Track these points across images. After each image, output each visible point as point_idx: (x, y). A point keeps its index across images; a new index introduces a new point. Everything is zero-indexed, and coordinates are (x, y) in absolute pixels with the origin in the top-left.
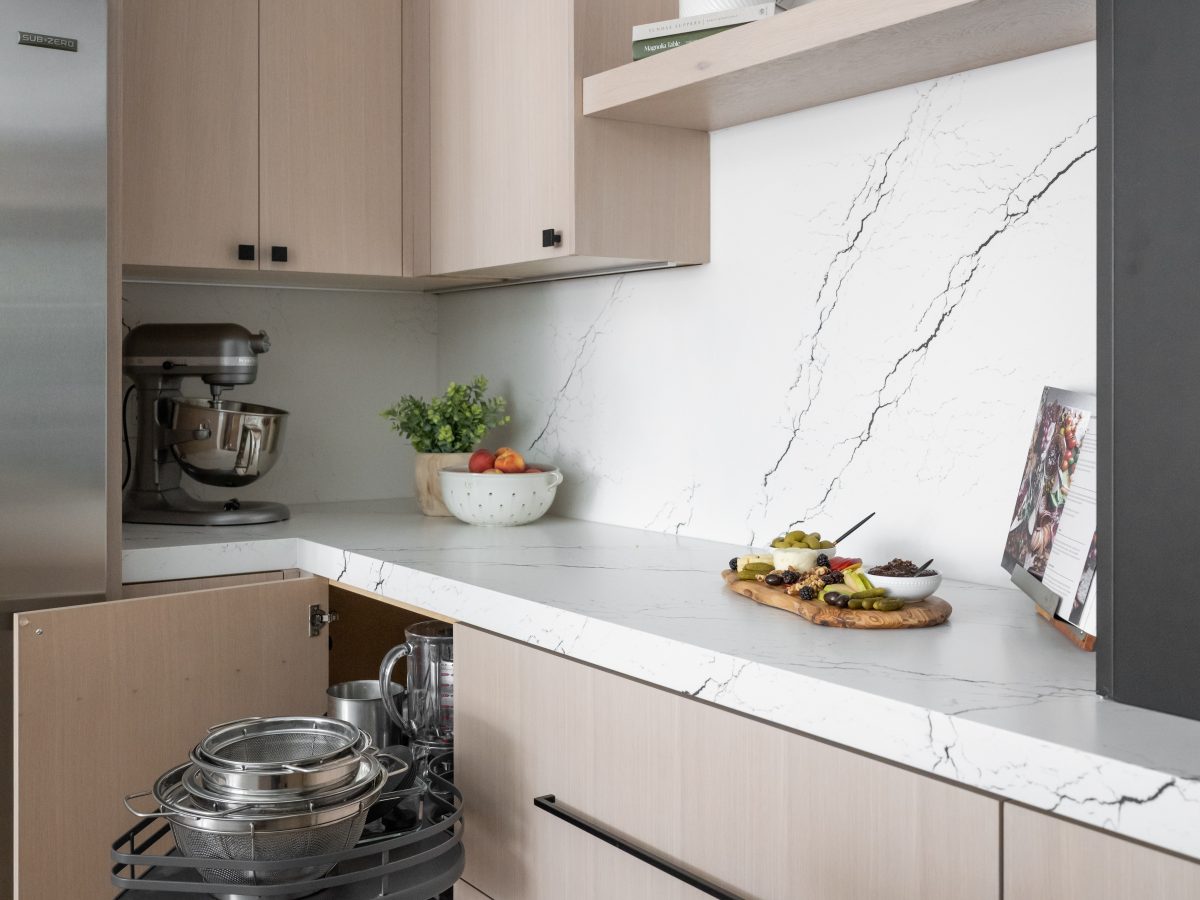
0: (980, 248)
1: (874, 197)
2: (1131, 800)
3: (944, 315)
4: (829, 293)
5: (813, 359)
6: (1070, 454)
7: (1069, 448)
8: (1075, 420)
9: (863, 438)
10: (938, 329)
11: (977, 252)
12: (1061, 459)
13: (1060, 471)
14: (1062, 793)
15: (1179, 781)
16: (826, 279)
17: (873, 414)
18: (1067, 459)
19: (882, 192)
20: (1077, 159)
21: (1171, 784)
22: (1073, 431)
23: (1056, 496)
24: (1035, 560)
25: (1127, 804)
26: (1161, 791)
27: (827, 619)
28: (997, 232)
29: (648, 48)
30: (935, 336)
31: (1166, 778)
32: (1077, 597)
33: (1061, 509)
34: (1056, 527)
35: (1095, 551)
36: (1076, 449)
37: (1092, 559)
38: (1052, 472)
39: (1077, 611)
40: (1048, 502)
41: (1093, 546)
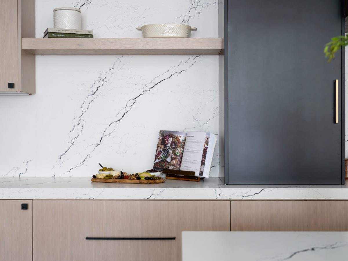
0: (136, 98)
1: (102, 82)
2: (256, 194)
3: (125, 113)
4: (85, 106)
5: (79, 123)
7: (179, 143)
8: (180, 137)
9: (98, 144)
10: (123, 117)
11: (135, 99)
12: (177, 146)
13: (178, 148)
14: (243, 196)
15: (264, 189)
16: (84, 102)
17: (102, 138)
18: (179, 145)
19: (104, 81)
20: (163, 80)
21: (263, 189)
22: (180, 140)
23: (177, 153)
24: (174, 167)
25: (255, 194)
26: (261, 191)
28: (141, 94)
29: (53, 35)
30: (122, 118)
31: (262, 189)
32: (200, 171)
33: (179, 155)
34: (179, 160)
35: (204, 162)
36: (181, 143)
37: (203, 163)
38: (175, 148)
39: (201, 173)
40: (175, 155)
41: (202, 161)
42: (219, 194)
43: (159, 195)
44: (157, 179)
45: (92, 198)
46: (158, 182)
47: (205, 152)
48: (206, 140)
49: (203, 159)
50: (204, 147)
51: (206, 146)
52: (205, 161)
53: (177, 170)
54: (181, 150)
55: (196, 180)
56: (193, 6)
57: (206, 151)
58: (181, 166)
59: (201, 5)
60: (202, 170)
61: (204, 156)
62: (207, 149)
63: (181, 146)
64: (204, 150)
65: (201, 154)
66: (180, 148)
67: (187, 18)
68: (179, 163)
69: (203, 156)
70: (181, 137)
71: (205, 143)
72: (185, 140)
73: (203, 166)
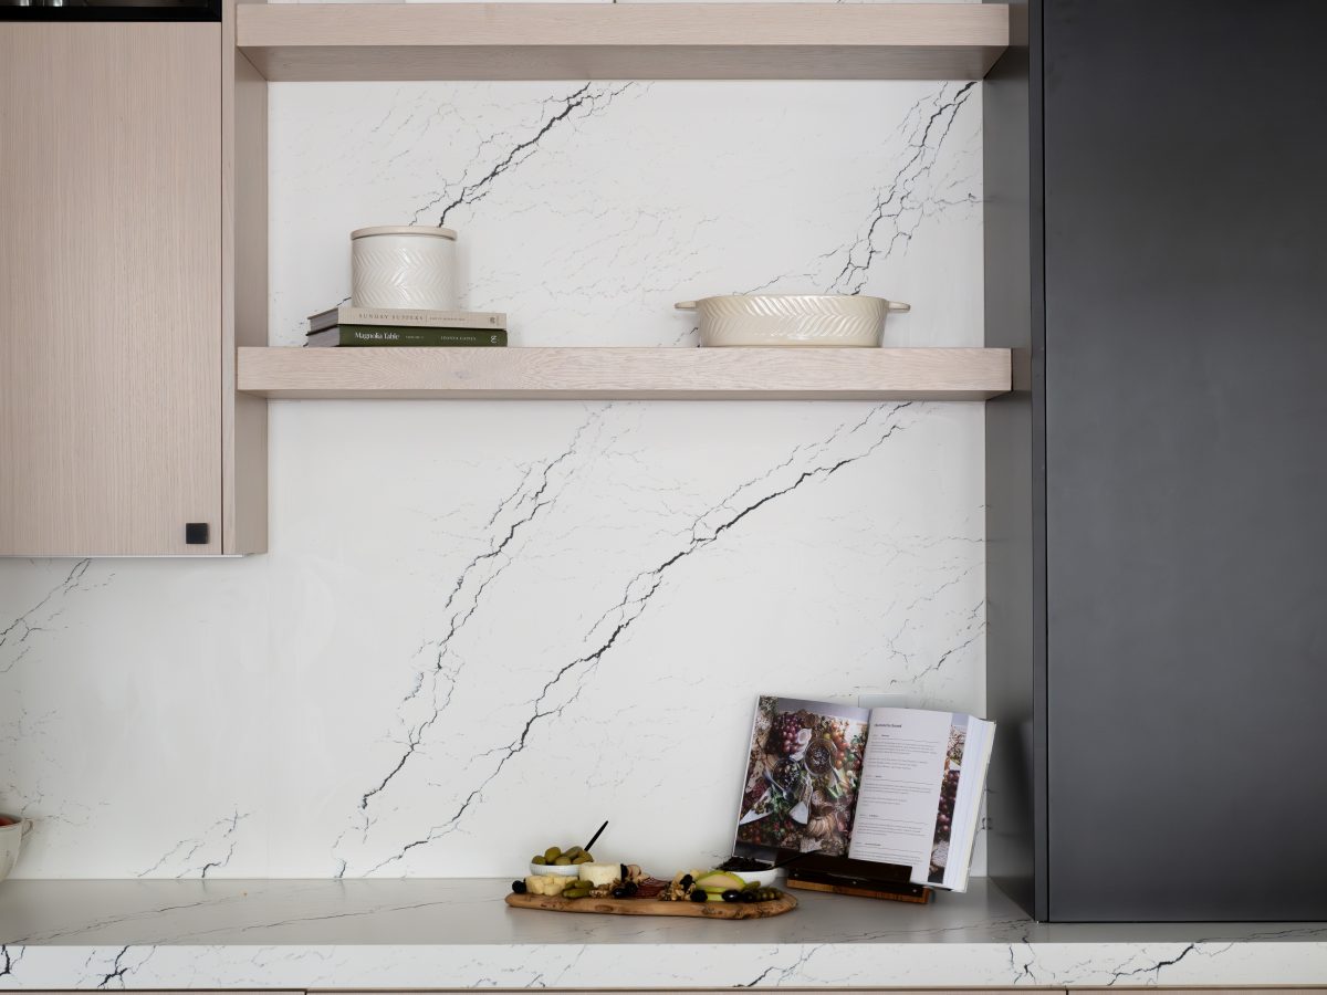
0: (663, 567)
1: (529, 506)
2: (1166, 963)
3: (619, 628)
4: (463, 600)
5: (440, 667)
6: (842, 754)
7: (840, 750)
8: (842, 727)
9: (513, 748)
10: (612, 640)
11: (659, 571)
12: (833, 760)
13: (835, 769)
14: (1117, 972)
15: (1196, 945)
16: (460, 584)
17: (528, 724)
18: (841, 758)
19: (540, 501)
20: (767, 499)
21: (1191, 947)
22: (843, 736)
23: (835, 789)
24: (822, 844)
25: (1163, 966)
26: (1184, 953)
27: (746, 912)
28: (682, 554)
29: (359, 335)
30: (609, 646)
31: (1189, 945)
32: (932, 864)
33: (843, 799)
34: (840, 814)
35: (946, 827)
36: (849, 751)
37: (942, 833)
38: (823, 770)
39: (937, 873)
40: (827, 795)
41: (940, 824)
42: (1026, 967)
43: (795, 970)
44: (769, 899)
45: (536, 985)
46: (773, 911)
47: (950, 788)
48: (954, 742)
49: (943, 817)
50: (947, 772)
51: (953, 766)
52: (949, 824)
53: (833, 854)
54: (850, 777)
55: (915, 899)
56: (886, 210)
57: (955, 788)
58: (849, 840)
59: (916, 205)
60: (938, 862)
61: (946, 807)
62: (956, 780)
63: (850, 760)
64: (944, 784)
65: (936, 797)
66: (846, 771)
67: (860, 257)
68: (841, 827)
69: (941, 804)
70: (847, 724)
71: (948, 754)
72: (864, 739)
73: (942, 843)
